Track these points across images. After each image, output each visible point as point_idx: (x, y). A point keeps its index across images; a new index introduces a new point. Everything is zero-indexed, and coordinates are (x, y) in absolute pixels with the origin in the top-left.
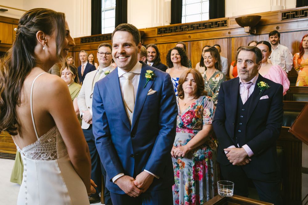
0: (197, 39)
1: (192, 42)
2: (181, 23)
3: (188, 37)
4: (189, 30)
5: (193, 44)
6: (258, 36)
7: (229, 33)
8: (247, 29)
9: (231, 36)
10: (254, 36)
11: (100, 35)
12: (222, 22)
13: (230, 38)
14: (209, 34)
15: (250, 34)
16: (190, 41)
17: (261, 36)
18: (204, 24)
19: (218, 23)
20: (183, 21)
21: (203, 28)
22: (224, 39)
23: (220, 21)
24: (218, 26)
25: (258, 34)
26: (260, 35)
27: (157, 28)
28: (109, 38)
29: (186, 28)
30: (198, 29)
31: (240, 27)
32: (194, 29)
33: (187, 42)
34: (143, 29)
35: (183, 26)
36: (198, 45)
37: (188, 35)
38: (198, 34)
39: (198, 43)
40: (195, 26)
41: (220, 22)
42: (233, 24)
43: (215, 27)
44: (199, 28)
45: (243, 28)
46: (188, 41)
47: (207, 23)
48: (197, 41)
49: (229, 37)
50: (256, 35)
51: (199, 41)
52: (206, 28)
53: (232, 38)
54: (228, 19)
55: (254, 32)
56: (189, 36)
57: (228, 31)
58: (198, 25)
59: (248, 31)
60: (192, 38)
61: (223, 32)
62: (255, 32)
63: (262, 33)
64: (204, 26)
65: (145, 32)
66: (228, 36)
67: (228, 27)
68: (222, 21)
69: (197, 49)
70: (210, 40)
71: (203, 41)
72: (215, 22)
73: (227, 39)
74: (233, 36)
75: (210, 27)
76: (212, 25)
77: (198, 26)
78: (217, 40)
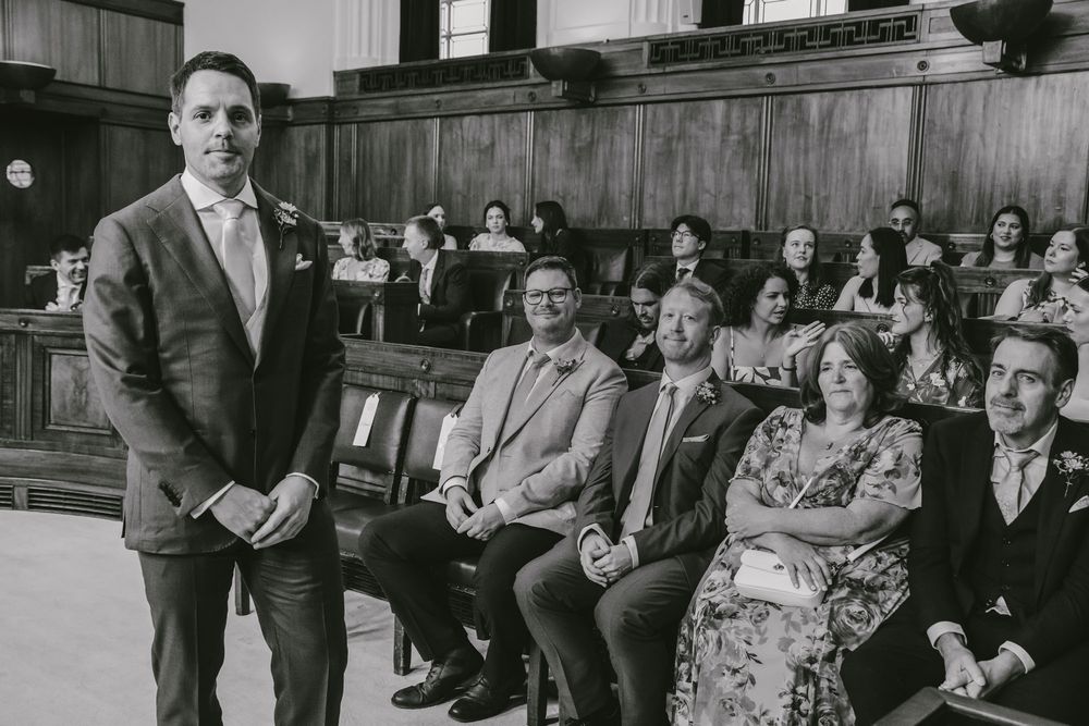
0: (797, 85)
1: (779, 98)
2: (740, 21)
3: (764, 81)
4: (768, 52)
5: (781, 106)
6: (1033, 80)
7: (923, 66)
8: (994, 50)
9: (928, 79)
10: (1017, 80)
11: (435, 61)
12: (898, 23)
13: (922, 87)
14: (845, 69)
15: (1000, 71)
16: (772, 94)
17: (1043, 78)
18: (828, 28)
19: (882, 25)
20: (748, 19)
21: (821, 47)
22: (898, 89)
23: (889, 20)
24: (882, 39)
25: (1035, 70)
26: (1039, 74)
27: (649, 41)
28: (466, 74)
29: (758, 43)
30: (803, 47)
31: (967, 42)
32: (787, 49)
33: (760, 99)
34: (597, 44)
35: (748, 36)
36: (800, 109)
37: (763, 72)
38: (801, 67)
39: (799, 103)
40: (791, 35)
41: (891, 24)
42: (940, 30)
43: (869, 42)
44: (808, 44)
45: (978, 47)
46: (762, 95)
47: (839, 26)
48: (798, 96)
49: (920, 80)
50: (1026, 74)
51: (806, 96)
52: (833, 44)
53: (932, 87)
54: (923, 10)
55: (1020, 62)
56: (769, 76)
57: (920, 57)
58: (806, 33)
59: (998, 59)
60: (777, 83)
61: (900, 61)
62: (1024, 63)
63: (1051, 68)
64: (826, 38)
65: (603, 57)
66: (914, 73)
67: (919, 42)
68: (896, 19)
69: (794, 127)
70: (847, 93)
71: (818, 95)
72: (869, 21)
73: (910, 89)
74: (938, 79)
75: (851, 42)
76: (859, 34)
77: (803, 37)
78: (875, 91)
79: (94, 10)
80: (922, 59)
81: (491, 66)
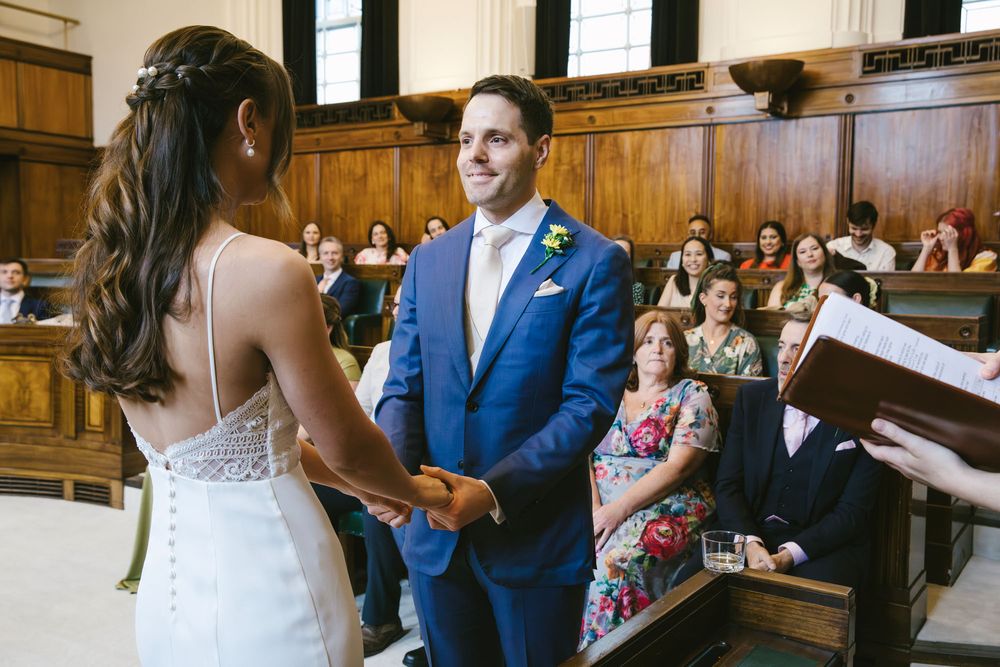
0: (614, 125)
1: (599, 135)
2: (565, 74)
3: (586, 121)
4: (589, 99)
5: (601, 142)
6: (793, 122)
7: (710, 110)
8: (762, 99)
9: (715, 121)
10: (782, 123)
11: (314, 106)
12: (689, 77)
13: (711, 127)
14: (651, 112)
15: (769, 115)
16: (594, 133)
17: (801, 121)
18: (635, 81)
19: (678, 78)
20: (573, 72)
21: (631, 95)
22: (693, 129)
23: (682, 75)
24: (679, 89)
25: (794, 114)
26: (797, 118)
28: (341, 117)
29: (581, 92)
30: (617, 95)
31: (742, 92)
32: (604, 97)
33: (584, 137)
34: (450, 92)
35: (572, 86)
36: (616, 144)
37: (587, 115)
38: (616, 112)
39: (615, 139)
40: (607, 85)
41: (684, 77)
42: (722, 83)
43: (668, 91)
44: (620, 93)
45: (750, 96)
46: (586, 133)
47: (644, 78)
48: (615, 134)
49: (708, 121)
50: (788, 117)
51: (622, 134)
52: (640, 93)
53: (718, 128)
54: (708, 67)
55: (782, 109)
56: (591, 118)
57: (706, 105)
58: (618, 84)
59: (766, 106)
60: (597, 124)
61: (693, 106)
62: (786, 109)
63: (805, 113)
64: (635, 88)
65: (455, 103)
66: (706, 118)
67: (706, 92)
68: (688, 74)
69: (612, 159)
70: (653, 132)
71: (630, 133)
72: (668, 76)
73: (701, 128)
74: (721, 120)
75: (654, 91)
76: (660, 85)
77: (617, 87)
78: (674, 130)
79: (12, 63)
80: (708, 105)
81: (362, 110)
